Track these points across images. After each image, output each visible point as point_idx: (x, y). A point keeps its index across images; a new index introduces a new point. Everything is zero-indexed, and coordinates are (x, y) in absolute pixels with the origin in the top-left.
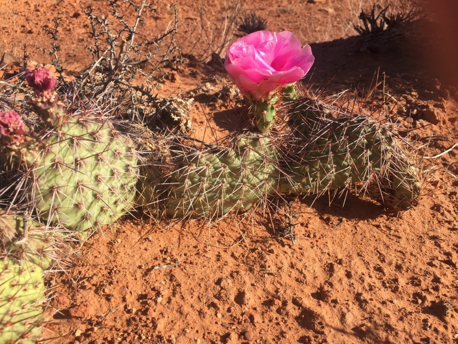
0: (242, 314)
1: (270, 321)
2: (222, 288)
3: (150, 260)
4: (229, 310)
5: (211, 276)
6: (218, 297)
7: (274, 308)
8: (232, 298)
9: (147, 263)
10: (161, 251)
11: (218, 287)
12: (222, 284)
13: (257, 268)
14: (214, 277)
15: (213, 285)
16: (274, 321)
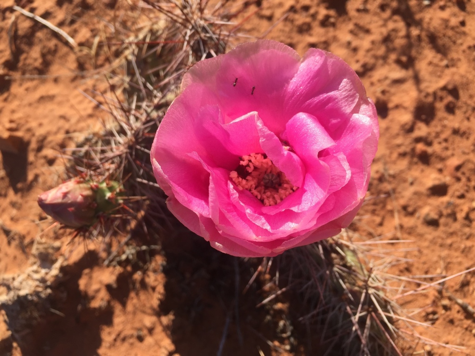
0: (458, 179)
1: (447, 149)
2: (441, 215)
3: (459, 329)
4: (462, 196)
5: (429, 237)
6: (453, 216)
7: (430, 150)
8: (445, 199)
9: (466, 329)
10: (433, 321)
11: (442, 221)
12: (436, 217)
13: (387, 187)
14: (430, 233)
15: (442, 228)
16: (444, 144)
